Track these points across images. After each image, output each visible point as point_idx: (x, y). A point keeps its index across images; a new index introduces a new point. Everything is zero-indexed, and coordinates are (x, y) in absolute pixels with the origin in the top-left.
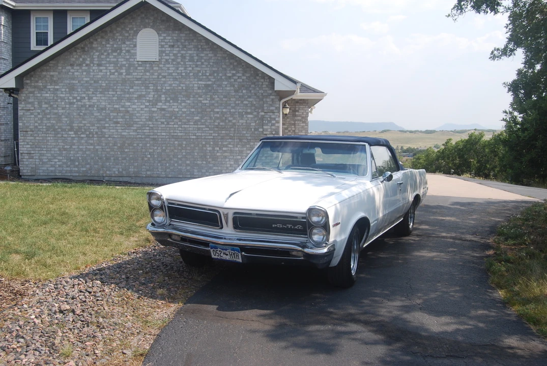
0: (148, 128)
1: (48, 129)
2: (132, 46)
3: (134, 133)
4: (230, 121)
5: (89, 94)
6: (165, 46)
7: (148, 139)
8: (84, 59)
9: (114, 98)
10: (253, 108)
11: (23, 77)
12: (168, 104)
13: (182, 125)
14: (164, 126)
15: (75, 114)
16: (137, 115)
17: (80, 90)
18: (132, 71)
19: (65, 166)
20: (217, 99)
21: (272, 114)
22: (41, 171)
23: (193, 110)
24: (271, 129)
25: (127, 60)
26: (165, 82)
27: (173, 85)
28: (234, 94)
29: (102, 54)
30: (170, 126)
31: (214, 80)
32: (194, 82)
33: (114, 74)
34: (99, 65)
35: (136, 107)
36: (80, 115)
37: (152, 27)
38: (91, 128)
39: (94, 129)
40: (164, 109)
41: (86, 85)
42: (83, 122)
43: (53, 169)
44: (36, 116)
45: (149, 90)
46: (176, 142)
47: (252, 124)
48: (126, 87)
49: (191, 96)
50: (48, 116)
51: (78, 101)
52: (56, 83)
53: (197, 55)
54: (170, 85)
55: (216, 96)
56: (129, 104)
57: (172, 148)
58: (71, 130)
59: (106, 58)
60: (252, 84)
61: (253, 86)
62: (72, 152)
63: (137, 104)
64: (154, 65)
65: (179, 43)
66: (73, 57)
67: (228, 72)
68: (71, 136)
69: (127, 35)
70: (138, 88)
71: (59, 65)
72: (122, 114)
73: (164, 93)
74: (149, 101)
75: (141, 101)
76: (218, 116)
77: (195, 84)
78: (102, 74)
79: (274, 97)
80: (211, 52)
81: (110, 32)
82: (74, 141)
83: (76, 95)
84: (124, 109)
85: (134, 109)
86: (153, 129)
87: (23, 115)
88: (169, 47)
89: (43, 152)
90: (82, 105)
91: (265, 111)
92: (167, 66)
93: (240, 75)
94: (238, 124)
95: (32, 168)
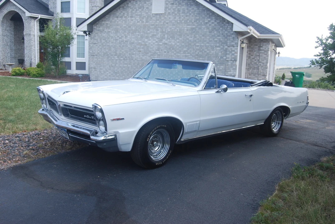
0: (157, 55)
1: (104, 54)
2: (150, 4)
4: (205, 52)
5: (125, 34)
6: (168, 4)
8: (124, 14)
9: (139, 37)
10: (220, 43)
11: (93, 25)
12: (168, 40)
13: (176, 53)
14: (166, 54)
15: (118, 46)
16: (151, 47)
17: (121, 32)
18: (149, 20)
19: (112, 76)
20: (198, 37)
21: (233, 47)
22: (100, 78)
23: (183, 44)
24: (231, 57)
25: (147, 13)
26: (167, 27)
27: (172, 28)
28: (208, 34)
29: (133, 10)
30: (169, 54)
31: (196, 25)
32: (184, 27)
33: (139, 22)
34: (132, 17)
36: (120, 47)
38: (126, 54)
39: (127, 55)
40: (166, 44)
41: (124, 29)
42: (122, 51)
44: (98, 47)
45: (158, 32)
48: (146, 30)
49: (183, 35)
50: (105, 47)
51: (120, 38)
52: (109, 28)
53: (187, 9)
54: (171, 28)
55: (198, 36)
56: (147, 40)
58: (115, 55)
59: (135, 12)
60: (221, 27)
61: (221, 28)
62: (116, 68)
63: (151, 40)
64: (161, 16)
65: (177, 2)
66: (118, 13)
67: (206, 19)
68: (116, 59)
70: (152, 30)
71: (111, 17)
72: (143, 46)
73: (167, 34)
74: (158, 38)
75: (153, 38)
76: (198, 48)
78: (133, 22)
79: (234, 36)
80: (196, 7)
82: (117, 62)
83: (119, 35)
84: (144, 43)
85: (150, 43)
86: (159, 56)
87: (93, 46)
88: (171, 4)
89: (101, 67)
90: (122, 41)
91: (228, 45)
92: (169, 16)
93: (213, 21)
94: (210, 54)
95: (96, 76)
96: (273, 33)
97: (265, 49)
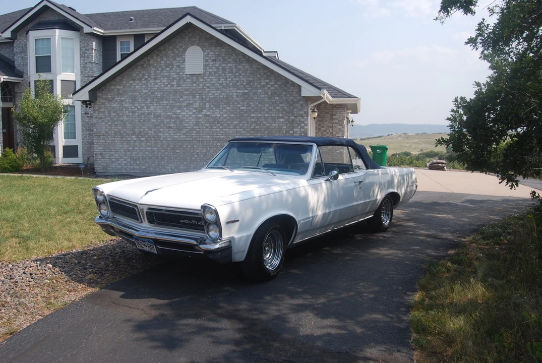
0: (195, 132)
1: (116, 133)
2: (182, 61)
3: (184, 137)
4: (264, 125)
5: (147, 104)
6: (209, 61)
7: (195, 142)
8: (143, 75)
9: (167, 107)
10: (284, 113)
11: (97, 91)
12: (211, 111)
13: (223, 128)
14: (208, 130)
15: (136, 121)
16: (186, 120)
17: (140, 100)
18: (181, 83)
19: (129, 164)
20: (253, 106)
21: (301, 118)
22: (111, 169)
23: (232, 115)
24: (300, 131)
25: (178, 74)
26: (209, 92)
27: (216, 94)
28: (267, 101)
29: (158, 69)
30: (214, 130)
31: (250, 89)
33: (167, 86)
34: (155, 79)
35: (185, 113)
36: (140, 122)
37: (198, 45)
38: (149, 132)
39: (151, 134)
40: (208, 116)
41: (145, 96)
42: (143, 127)
43: (120, 167)
44: (106, 123)
45: (196, 99)
46: (219, 144)
47: (284, 127)
48: (177, 97)
49: (231, 103)
50: (116, 123)
51: (139, 110)
52: (122, 95)
53: (236, 68)
54: (213, 94)
55: (252, 103)
56: (179, 111)
57: (215, 149)
58: (133, 134)
59: (161, 73)
60: (284, 91)
61: (284, 93)
62: (134, 153)
63: (186, 111)
64: (199, 77)
65: (220, 58)
66: (135, 73)
67: (263, 81)
68: (134, 139)
69: (177, 52)
70: (187, 97)
71: (124, 80)
72: (173, 121)
73: (209, 102)
74: (196, 109)
75: (189, 108)
76: (254, 120)
77: (234, 92)
78: (158, 86)
79: (303, 102)
80: (248, 64)
81: (164, 50)
82: (136, 144)
83: (137, 105)
84: (175, 116)
85: (184, 116)
86: (199, 133)
87: (97, 122)
88: (212, 61)
89: (112, 153)
90: (142, 113)
91: (295, 115)
92: (211, 77)
93: (273, 83)
94: (271, 127)
95: (104, 166)
96: (349, 96)
97: (340, 118)
